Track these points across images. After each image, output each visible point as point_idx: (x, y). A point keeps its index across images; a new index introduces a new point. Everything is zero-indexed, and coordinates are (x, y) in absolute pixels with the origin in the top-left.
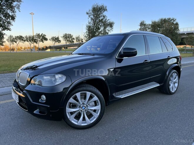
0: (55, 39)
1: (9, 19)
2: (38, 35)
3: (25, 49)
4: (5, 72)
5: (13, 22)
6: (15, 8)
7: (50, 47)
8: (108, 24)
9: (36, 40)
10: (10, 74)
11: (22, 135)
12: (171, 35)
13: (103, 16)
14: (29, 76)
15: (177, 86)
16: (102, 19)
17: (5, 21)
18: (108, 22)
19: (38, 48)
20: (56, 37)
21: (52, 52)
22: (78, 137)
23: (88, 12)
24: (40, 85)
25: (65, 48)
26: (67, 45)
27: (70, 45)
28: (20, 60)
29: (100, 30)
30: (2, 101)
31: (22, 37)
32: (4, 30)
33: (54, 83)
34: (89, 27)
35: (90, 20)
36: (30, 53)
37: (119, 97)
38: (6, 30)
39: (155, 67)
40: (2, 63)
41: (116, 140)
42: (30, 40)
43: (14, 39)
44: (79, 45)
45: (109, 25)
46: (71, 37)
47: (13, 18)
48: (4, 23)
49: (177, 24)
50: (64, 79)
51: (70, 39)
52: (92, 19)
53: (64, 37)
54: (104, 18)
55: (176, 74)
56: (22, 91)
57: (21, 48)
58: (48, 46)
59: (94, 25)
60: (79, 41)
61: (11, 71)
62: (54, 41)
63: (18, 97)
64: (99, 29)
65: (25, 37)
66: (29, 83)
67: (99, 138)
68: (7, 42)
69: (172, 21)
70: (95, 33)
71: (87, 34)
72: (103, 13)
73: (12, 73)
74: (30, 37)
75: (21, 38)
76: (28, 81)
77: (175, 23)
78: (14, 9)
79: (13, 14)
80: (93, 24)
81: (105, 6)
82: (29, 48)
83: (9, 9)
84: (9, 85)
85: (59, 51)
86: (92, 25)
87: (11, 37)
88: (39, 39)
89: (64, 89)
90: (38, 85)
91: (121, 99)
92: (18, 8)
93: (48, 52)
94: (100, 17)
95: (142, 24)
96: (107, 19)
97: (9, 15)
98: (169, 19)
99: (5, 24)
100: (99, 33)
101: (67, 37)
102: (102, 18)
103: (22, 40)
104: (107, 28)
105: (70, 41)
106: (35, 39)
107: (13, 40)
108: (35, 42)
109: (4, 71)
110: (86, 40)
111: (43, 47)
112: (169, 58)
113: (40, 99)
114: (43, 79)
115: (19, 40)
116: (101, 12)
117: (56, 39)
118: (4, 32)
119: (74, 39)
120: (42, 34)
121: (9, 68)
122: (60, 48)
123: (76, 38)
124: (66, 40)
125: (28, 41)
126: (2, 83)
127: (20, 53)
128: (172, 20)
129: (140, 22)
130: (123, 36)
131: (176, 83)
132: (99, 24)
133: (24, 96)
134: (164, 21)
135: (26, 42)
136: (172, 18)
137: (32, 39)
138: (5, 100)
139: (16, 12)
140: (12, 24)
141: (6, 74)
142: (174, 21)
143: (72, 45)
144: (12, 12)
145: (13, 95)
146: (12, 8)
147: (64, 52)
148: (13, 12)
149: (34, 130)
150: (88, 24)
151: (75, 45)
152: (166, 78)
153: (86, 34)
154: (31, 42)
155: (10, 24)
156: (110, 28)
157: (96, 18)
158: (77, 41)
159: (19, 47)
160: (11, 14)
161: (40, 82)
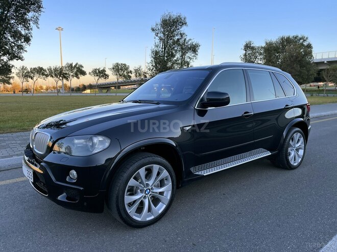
0: (99, 72)
1: (20, 42)
2: (70, 67)
3: (47, 89)
4: (13, 130)
5: (27, 46)
6: (31, 23)
7: (91, 87)
8: (189, 46)
9: (66, 74)
10: (22, 133)
11: (42, 235)
12: (299, 66)
13: (181, 34)
14: (51, 138)
15: (302, 154)
16: (178, 40)
17: (14, 45)
18: (189, 43)
19: (70, 88)
20: (101, 69)
21: (94, 95)
22: (131, 238)
23: (154, 26)
24: (68, 154)
25: (115, 87)
26: (119, 83)
27: (125, 82)
28: (38, 109)
29: (175, 58)
30: (9, 179)
31: (43, 69)
32: (11, 59)
33: (91, 150)
34: (157, 53)
35: (157, 41)
36: (56, 96)
37: (200, 174)
38: (15, 60)
39: (261, 124)
40: (9, 115)
41: (194, 245)
42: (56, 75)
43: (28, 72)
44: (140, 83)
45: (190, 49)
46: (127, 69)
47: (27, 40)
48: (12, 47)
49: (309, 46)
50: (107, 145)
51: (125, 73)
52: (161, 39)
53: (113, 69)
54: (182, 37)
55: (299, 134)
56: (39, 164)
57: (41, 88)
58: (87, 84)
59: (165, 49)
60: (140, 75)
61: (24, 129)
62: (97, 76)
63: (32, 173)
64: (173, 56)
65: (48, 69)
66: (50, 149)
67: (166, 241)
68: (16, 78)
69: (301, 41)
70: (166, 62)
71: (152, 65)
72: (181, 29)
73: (25, 133)
74: (56, 70)
75: (40, 71)
76: (48, 147)
77: (305, 44)
78: (29, 24)
79: (27, 32)
80: (162, 48)
81: (182, 16)
82: (54, 88)
83: (20, 24)
84: (19, 153)
85: (106, 93)
86: (160, 49)
87: (23, 68)
88: (72, 72)
89: (107, 160)
90: (65, 153)
91: (203, 176)
92: (36, 22)
93: (87, 96)
94: (174, 37)
95: (248, 47)
96: (187, 39)
97: (21, 35)
98: (296, 38)
99: (14, 49)
100: (173, 64)
101: (119, 69)
102: (179, 37)
103: (43, 74)
104: (187, 55)
105: (124, 76)
106: (64, 73)
107: (27, 74)
108: (65, 77)
109: (12, 128)
110: (151, 75)
111: (78, 86)
112: (288, 108)
113: (68, 177)
114: (74, 144)
115: (38, 75)
116: (176, 27)
117: (101, 73)
118: (11, 63)
119: (131, 72)
120: (77, 64)
121: (20, 124)
122: (107, 87)
123: (135, 70)
124: (117, 75)
125: (52, 76)
126: (9, 149)
127: (39, 96)
128: (300, 39)
129: (244, 44)
130: (208, 72)
131: (300, 148)
132: (173, 48)
133: (42, 172)
134: (286, 41)
135: (49, 78)
136: (300, 36)
137: (60, 73)
138: (13, 178)
139: (31, 29)
140: (25, 50)
141: (14, 135)
142: (304, 40)
143: (128, 82)
144: (25, 29)
145: (25, 169)
146: (24, 22)
147: (114, 94)
148: (28, 28)
149: (61, 228)
150: (154, 47)
151: (134, 82)
152: (282, 141)
153: (150, 65)
154: (57, 77)
155: (22, 49)
156: (193, 55)
157: (167, 36)
158: (136, 76)
159: (38, 86)
160: (23, 33)
161: (68, 148)
